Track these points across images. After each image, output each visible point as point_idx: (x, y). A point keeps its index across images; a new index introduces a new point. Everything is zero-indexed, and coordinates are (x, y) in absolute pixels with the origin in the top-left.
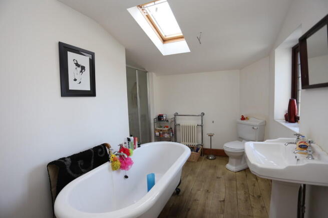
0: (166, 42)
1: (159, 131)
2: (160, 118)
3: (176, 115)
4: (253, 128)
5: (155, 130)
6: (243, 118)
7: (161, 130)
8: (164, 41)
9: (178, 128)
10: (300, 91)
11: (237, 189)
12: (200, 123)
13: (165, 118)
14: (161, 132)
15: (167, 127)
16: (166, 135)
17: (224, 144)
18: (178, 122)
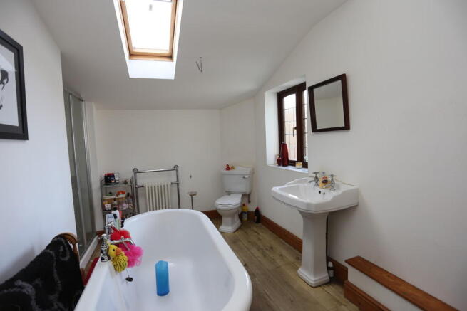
0: (134, 58)
1: (109, 201)
2: (109, 179)
3: (136, 171)
4: (244, 178)
5: (102, 200)
6: (228, 168)
7: (115, 199)
8: (132, 55)
9: (140, 191)
10: (306, 135)
11: (247, 248)
12: (174, 180)
13: (117, 179)
14: (116, 202)
15: (123, 193)
16: (125, 205)
17: (214, 202)
18: (140, 182)
